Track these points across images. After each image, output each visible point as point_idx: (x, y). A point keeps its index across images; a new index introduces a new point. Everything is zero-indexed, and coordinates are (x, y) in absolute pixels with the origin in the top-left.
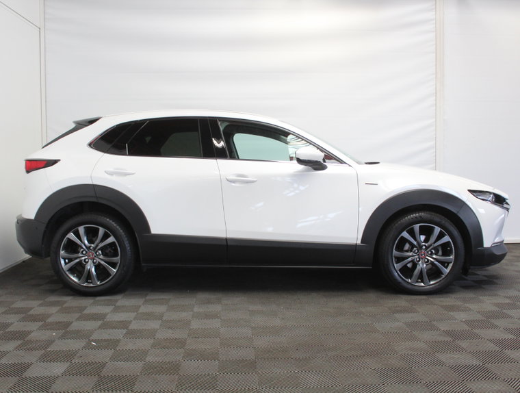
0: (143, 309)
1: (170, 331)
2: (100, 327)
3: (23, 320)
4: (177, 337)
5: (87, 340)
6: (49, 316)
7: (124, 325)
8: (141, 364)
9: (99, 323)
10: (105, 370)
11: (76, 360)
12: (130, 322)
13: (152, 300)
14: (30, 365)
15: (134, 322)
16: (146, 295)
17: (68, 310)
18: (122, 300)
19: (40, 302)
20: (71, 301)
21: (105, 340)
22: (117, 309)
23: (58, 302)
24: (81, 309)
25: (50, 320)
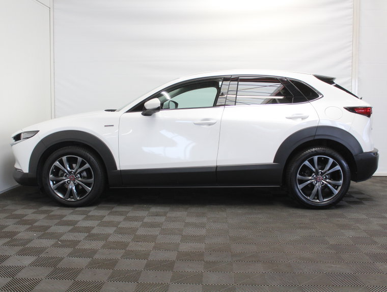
0: (107, 219)
1: (120, 236)
2: (70, 231)
3: (18, 223)
4: (123, 240)
5: (57, 240)
6: (36, 221)
7: (88, 230)
8: (89, 260)
9: (70, 228)
10: (61, 263)
11: (43, 255)
12: (93, 228)
13: (116, 212)
14: (8, 257)
15: (96, 228)
16: (113, 208)
17: (51, 217)
18: (93, 211)
19: (35, 210)
20: (57, 211)
21: (70, 241)
22: (88, 218)
23: (48, 211)
24: (62, 216)
25: (36, 224)
